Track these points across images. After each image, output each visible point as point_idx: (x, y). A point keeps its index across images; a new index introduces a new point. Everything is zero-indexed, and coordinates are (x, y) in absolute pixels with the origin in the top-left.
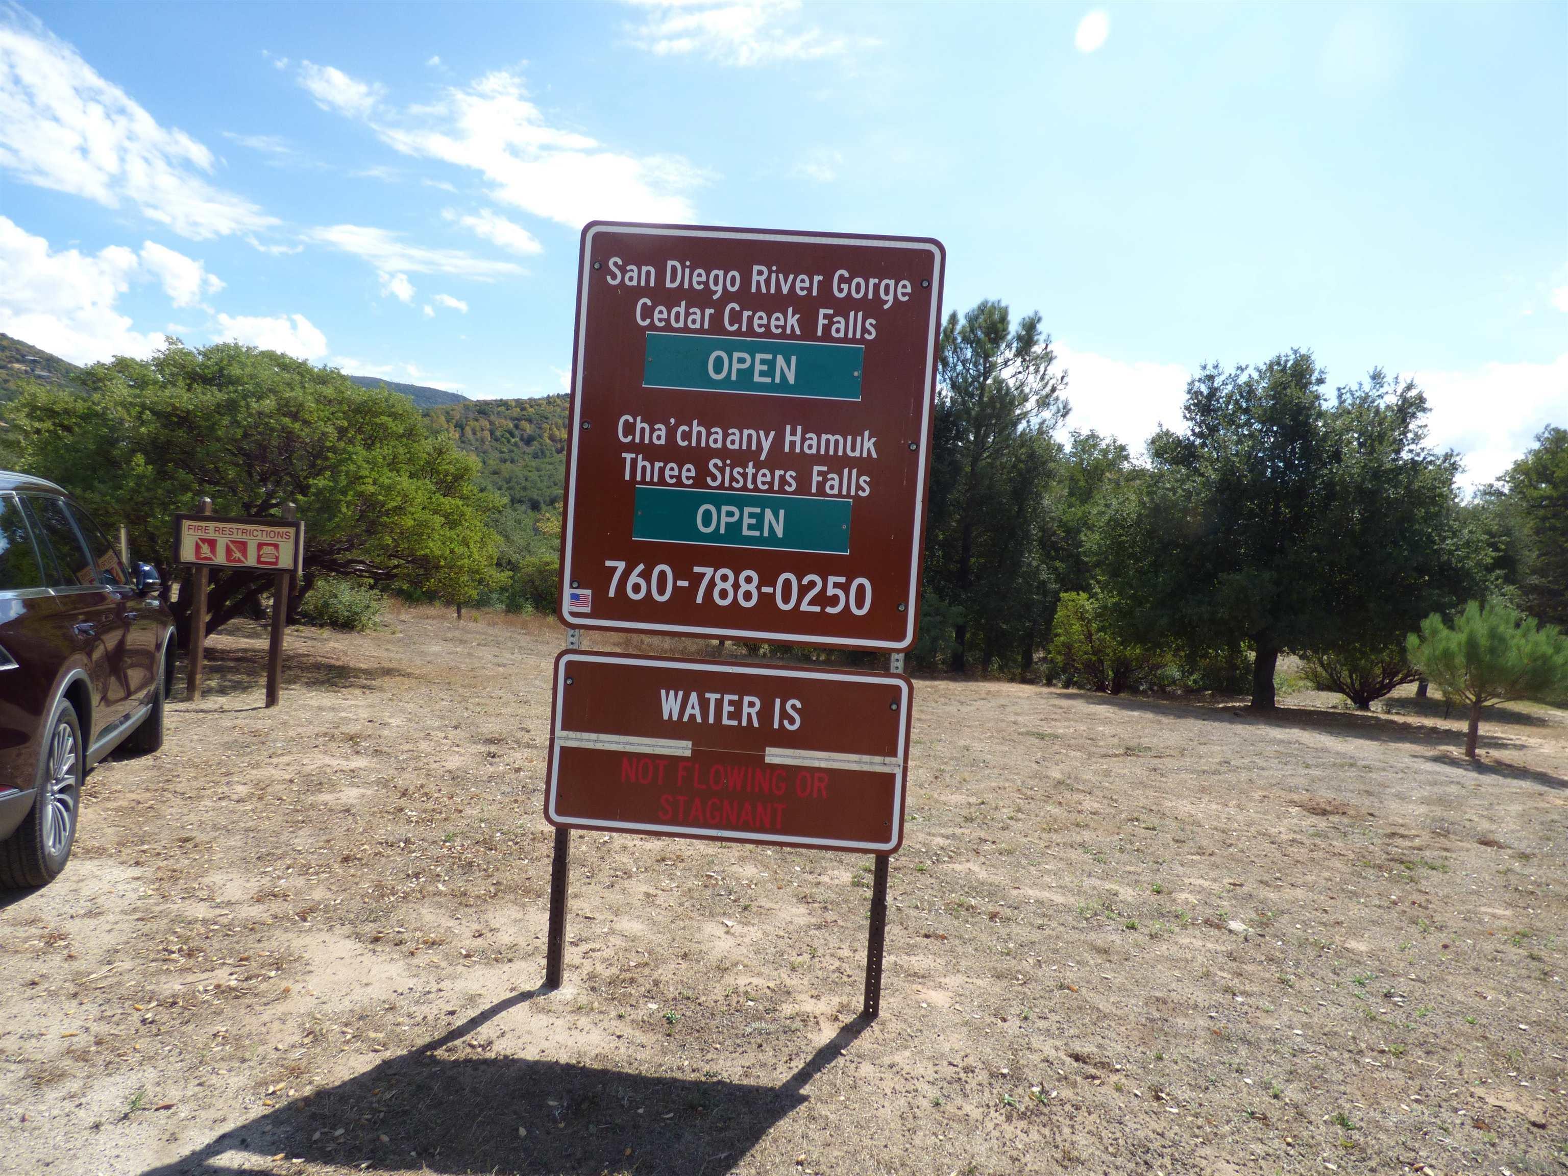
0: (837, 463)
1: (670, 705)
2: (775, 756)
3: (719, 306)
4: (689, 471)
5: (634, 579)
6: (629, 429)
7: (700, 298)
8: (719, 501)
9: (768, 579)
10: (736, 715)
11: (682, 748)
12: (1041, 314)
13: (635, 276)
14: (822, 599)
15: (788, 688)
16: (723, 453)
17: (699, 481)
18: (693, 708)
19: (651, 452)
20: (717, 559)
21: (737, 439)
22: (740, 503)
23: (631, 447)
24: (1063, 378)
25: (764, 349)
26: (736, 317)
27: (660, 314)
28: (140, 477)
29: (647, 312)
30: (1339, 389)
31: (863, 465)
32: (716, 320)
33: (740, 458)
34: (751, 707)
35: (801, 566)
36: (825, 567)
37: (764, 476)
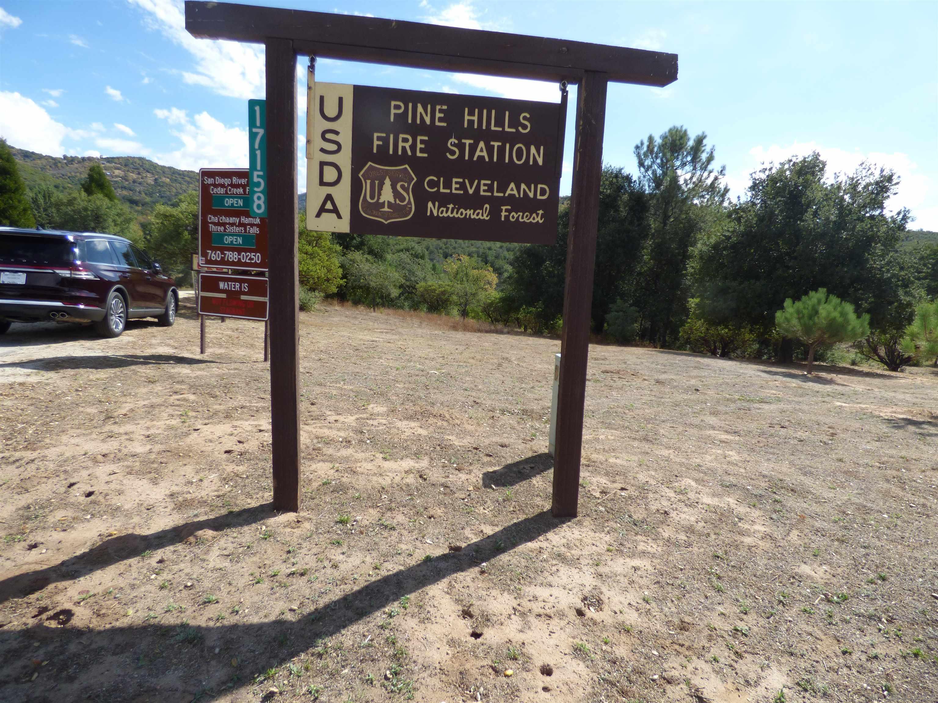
0: (252, 225)
1: (222, 285)
2: (243, 297)
3: (226, 187)
4: (222, 228)
5: (213, 255)
6: (210, 219)
7: (223, 186)
8: (228, 235)
9: (239, 255)
10: (234, 288)
11: (224, 296)
12: (706, 133)
13: (210, 181)
14: (251, 259)
15: (244, 281)
16: (229, 224)
17: (225, 231)
18: (226, 287)
19: (215, 224)
20: (229, 249)
21: (232, 220)
22: (232, 235)
23: (211, 223)
24: (722, 171)
25: (236, 197)
26: (230, 190)
27: (215, 190)
28: (186, 240)
29: (213, 190)
30: (835, 174)
31: (257, 225)
32: (226, 191)
33: (232, 225)
34: (238, 285)
35: (246, 251)
36: (251, 251)
37: (237, 229)
